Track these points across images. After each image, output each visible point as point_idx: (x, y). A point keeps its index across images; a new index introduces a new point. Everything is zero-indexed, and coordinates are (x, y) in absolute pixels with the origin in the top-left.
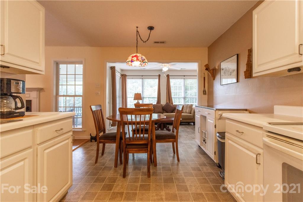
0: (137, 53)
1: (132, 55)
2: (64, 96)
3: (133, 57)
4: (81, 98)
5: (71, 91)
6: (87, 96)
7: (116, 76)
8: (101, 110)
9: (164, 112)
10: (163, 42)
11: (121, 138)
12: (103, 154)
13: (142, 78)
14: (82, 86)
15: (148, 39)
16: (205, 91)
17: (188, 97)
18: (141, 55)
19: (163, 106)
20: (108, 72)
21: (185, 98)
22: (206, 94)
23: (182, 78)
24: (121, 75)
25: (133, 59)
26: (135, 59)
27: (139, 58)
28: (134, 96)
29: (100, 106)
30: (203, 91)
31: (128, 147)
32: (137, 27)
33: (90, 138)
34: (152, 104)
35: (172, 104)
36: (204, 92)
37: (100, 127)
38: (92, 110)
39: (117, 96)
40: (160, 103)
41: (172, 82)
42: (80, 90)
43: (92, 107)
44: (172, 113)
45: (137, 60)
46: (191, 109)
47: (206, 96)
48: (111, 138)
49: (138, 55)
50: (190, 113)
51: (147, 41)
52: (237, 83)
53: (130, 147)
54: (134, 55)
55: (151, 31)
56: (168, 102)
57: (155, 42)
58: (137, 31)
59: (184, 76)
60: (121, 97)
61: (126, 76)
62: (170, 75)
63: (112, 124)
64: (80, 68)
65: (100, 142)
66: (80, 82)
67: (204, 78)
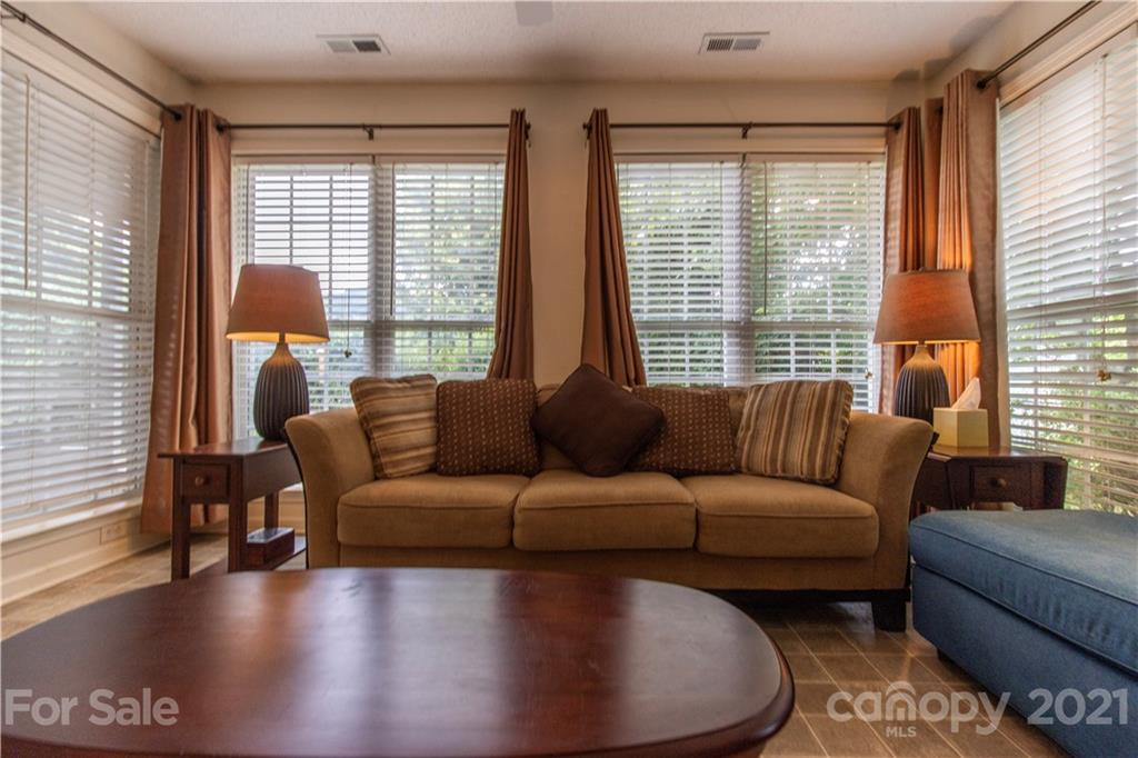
9: (553, 456)
13: (374, 159)
19: (544, 397)
21: (747, 332)
24: (162, 118)
34: (431, 377)
35: (639, 378)
40: (525, 372)
46: (839, 433)
50: (834, 484)
56: (600, 364)
62: (613, 118)
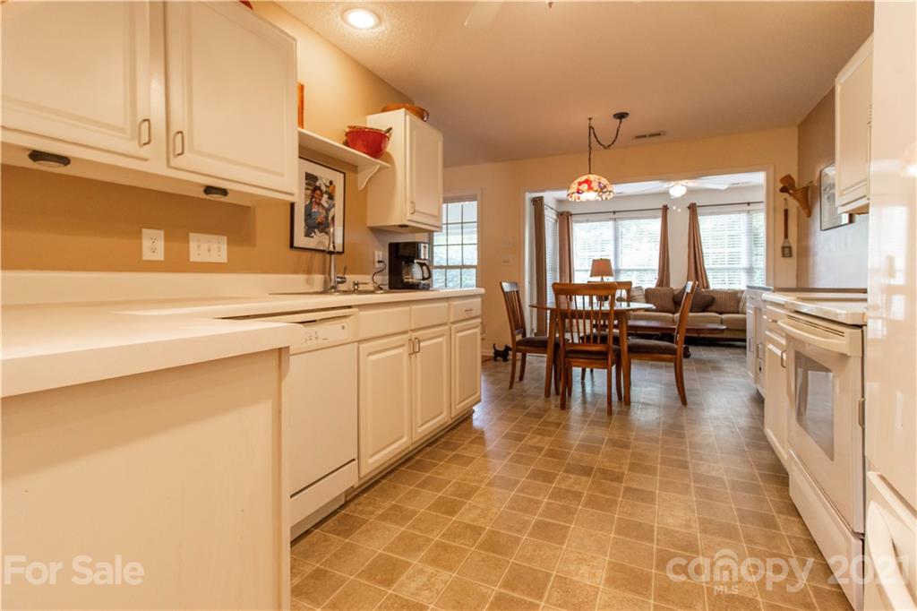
0: (590, 173)
1: (579, 180)
2: (441, 267)
3: (580, 184)
4: (474, 271)
5: (455, 259)
6: (488, 268)
7: (546, 218)
8: (517, 292)
10: (659, 134)
11: (557, 346)
12: (521, 378)
13: (615, 220)
14: (476, 246)
15: (614, 141)
16: (790, 248)
17: (758, 266)
18: (597, 177)
19: (676, 292)
20: (529, 209)
21: (750, 270)
22: (791, 255)
23: (739, 212)
24: (557, 216)
25: (580, 188)
26: (585, 187)
27: (595, 185)
28: (590, 268)
29: (516, 284)
30: (783, 248)
31: (569, 355)
32: (590, 119)
33: (493, 355)
35: (708, 287)
36: (786, 251)
37: (517, 323)
38: (503, 290)
39: (548, 267)
40: (668, 284)
41: (707, 224)
42: (472, 256)
43: (505, 285)
44: (703, 311)
45: (590, 188)
47: (793, 262)
48: (538, 345)
49: (592, 177)
51: (613, 143)
52: (851, 225)
53: (574, 355)
54: (584, 178)
55: (620, 123)
57: (638, 137)
58: (590, 127)
59: (749, 204)
60: (558, 270)
61: (571, 215)
62: (698, 204)
63: (535, 331)
64: (471, 209)
65: (518, 351)
66: (472, 237)
67: (786, 212)
